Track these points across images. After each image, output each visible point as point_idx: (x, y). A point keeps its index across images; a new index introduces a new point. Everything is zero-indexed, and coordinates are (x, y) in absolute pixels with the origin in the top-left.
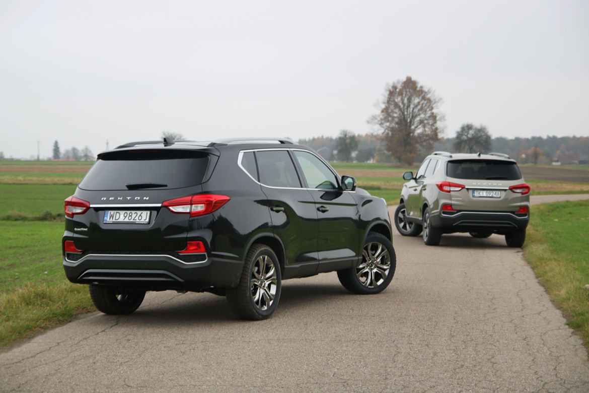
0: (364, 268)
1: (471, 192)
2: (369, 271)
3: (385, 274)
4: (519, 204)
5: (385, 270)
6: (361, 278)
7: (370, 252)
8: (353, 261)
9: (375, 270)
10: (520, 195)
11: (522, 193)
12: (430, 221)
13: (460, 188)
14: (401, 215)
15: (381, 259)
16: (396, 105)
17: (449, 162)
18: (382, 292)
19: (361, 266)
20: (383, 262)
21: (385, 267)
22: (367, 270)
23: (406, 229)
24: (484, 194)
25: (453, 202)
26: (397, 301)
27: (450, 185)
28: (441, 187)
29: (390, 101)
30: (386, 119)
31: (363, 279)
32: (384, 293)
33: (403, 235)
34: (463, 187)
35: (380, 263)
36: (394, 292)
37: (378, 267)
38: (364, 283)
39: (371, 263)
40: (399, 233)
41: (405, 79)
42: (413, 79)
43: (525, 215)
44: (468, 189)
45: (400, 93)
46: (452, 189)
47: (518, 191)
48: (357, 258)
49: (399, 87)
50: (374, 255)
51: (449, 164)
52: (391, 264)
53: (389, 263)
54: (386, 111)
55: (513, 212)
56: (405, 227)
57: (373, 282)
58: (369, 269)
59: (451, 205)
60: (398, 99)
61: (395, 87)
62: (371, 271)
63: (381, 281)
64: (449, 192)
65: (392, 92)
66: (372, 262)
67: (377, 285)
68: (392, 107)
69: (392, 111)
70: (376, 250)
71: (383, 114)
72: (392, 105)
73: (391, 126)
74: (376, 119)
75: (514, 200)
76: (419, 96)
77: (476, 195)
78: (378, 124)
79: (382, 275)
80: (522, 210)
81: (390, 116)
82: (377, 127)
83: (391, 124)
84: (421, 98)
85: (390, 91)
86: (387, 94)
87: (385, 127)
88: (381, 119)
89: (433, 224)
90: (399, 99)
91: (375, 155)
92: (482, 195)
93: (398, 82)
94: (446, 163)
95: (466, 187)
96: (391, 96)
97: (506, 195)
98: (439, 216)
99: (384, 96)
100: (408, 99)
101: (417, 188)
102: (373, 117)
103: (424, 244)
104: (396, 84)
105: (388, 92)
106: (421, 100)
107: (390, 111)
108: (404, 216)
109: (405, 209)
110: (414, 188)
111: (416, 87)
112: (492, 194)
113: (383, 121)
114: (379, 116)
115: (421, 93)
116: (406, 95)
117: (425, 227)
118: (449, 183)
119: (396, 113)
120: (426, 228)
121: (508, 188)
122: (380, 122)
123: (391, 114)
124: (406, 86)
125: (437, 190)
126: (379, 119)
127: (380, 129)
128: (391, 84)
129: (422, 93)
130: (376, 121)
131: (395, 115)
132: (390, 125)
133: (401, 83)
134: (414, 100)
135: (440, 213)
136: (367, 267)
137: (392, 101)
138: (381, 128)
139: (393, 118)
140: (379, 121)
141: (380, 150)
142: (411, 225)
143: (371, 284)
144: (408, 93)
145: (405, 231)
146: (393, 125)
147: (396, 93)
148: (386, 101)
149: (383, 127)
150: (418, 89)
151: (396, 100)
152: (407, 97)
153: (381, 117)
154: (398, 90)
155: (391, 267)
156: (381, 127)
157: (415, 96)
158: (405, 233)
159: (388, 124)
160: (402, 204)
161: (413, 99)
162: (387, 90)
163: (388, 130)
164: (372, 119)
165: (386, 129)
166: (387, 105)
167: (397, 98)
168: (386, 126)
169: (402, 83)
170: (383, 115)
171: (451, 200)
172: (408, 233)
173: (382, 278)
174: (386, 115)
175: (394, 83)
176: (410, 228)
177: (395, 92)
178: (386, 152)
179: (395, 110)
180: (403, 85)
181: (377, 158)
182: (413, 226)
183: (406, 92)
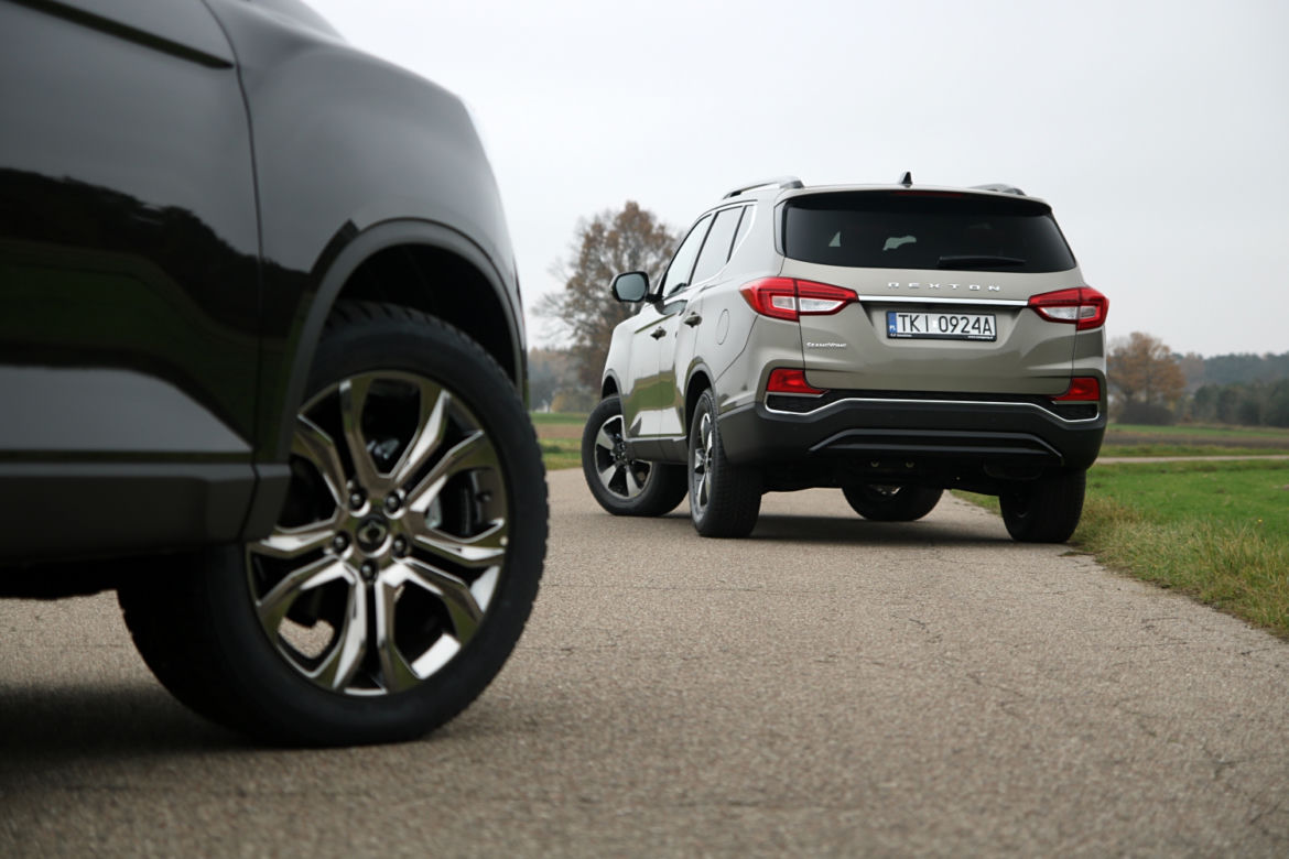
0: (313, 555)
1: (879, 317)
2: (353, 577)
3: (468, 605)
4: (1067, 366)
5: (472, 572)
6: (290, 630)
7: (354, 438)
8: (200, 486)
9: (398, 573)
10: (1069, 331)
11: (1080, 324)
12: (718, 441)
13: (840, 303)
14: (604, 439)
15: (443, 495)
16: (604, 272)
17: (793, 202)
18: (450, 727)
19: (287, 543)
20: (457, 515)
21: (472, 553)
22: (337, 571)
23: (624, 491)
24: (932, 324)
25: (809, 358)
26: (544, 798)
27: (798, 289)
28: (759, 299)
29: (586, 261)
30: (577, 305)
31: (307, 639)
32: (465, 732)
33: (616, 511)
34: (848, 297)
35: (433, 523)
36: (533, 726)
37: (421, 553)
38: (312, 664)
39: (364, 522)
40: (600, 509)
41: (622, 209)
42: (643, 207)
43: (1092, 411)
44: (869, 307)
45: (612, 243)
46: (807, 305)
47: (1064, 313)
48: (243, 472)
49: (610, 226)
50: (387, 465)
51: (791, 211)
52: (510, 530)
53: (500, 522)
54: (576, 284)
55: (1045, 400)
56: (619, 482)
57: (384, 655)
58: (351, 561)
59: (800, 371)
60: (607, 257)
61: (598, 228)
62: (370, 580)
63: (445, 649)
64: (796, 316)
65: (593, 239)
66: (378, 518)
67: (412, 675)
68: (592, 275)
69: (594, 286)
70: (407, 432)
71: (570, 291)
72: (592, 270)
73: (590, 321)
74: (555, 303)
75: (1048, 350)
76: (658, 247)
77: (900, 330)
78: (559, 315)
79: (450, 603)
80: (1078, 391)
81: (588, 297)
82: (558, 322)
83: (589, 315)
84: (661, 253)
85: (587, 236)
86: (580, 243)
87: (577, 324)
88: (568, 305)
89: (729, 451)
90: (610, 255)
91: (554, 394)
92: (923, 331)
93: (607, 215)
94: (779, 210)
95: (861, 298)
96: (589, 249)
97: (1014, 333)
98: (753, 413)
99: (573, 247)
100: (630, 257)
101: (664, 325)
102: (548, 298)
103: (694, 531)
104: (602, 221)
105: (583, 240)
106: (663, 259)
107: (587, 284)
108: (618, 441)
109: (621, 416)
110: (653, 330)
111: (651, 227)
112: (965, 324)
113: (571, 309)
114: (561, 296)
115: (660, 241)
116: (626, 245)
117: (697, 465)
118: (795, 280)
119: (602, 289)
120: (701, 470)
121: (1025, 303)
122: (563, 312)
123: (591, 291)
124: (626, 225)
125: (746, 311)
126: (561, 304)
127: (566, 329)
128: (591, 221)
129: (664, 242)
130: (556, 308)
131: (601, 295)
132: (587, 318)
133: (613, 218)
134: (646, 259)
135: (758, 404)
136: (340, 551)
137: (592, 262)
138: (567, 326)
139: (596, 300)
140: (561, 309)
141: (566, 384)
142: (641, 475)
143: (368, 668)
144: (630, 242)
145: (621, 497)
146: (595, 317)
147: (601, 243)
148: (577, 261)
149: (572, 324)
150: (654, 231)
151: (603, 259)
152: (629, 251)
153: (568, 299)
154: (605, 234)
155: (509, 548)
156: (567, 322)
157: (646, 249)
158: (622, 505)
159: (583, 316)
160: (610, 398)
161: (642, 254)
162: (580, 235)
163: (584, 330)
164: (545, 305)
165: (578, 328)
166: (580, 271)
167: (605, 253)
168: (579, 321)
169: (617, 218)
170: (572, 295)
171: (801, 348)
172: (631, 505)
173: (453, 633)
174: (577, 295)
175: (597, 218)
176: (639, 484)
177: (599, 238)
178: (580, 389)
179: (599, 283)
180: (619, 222)
181: (557, 402)
182: (649, 479)
183: (627, 239)
